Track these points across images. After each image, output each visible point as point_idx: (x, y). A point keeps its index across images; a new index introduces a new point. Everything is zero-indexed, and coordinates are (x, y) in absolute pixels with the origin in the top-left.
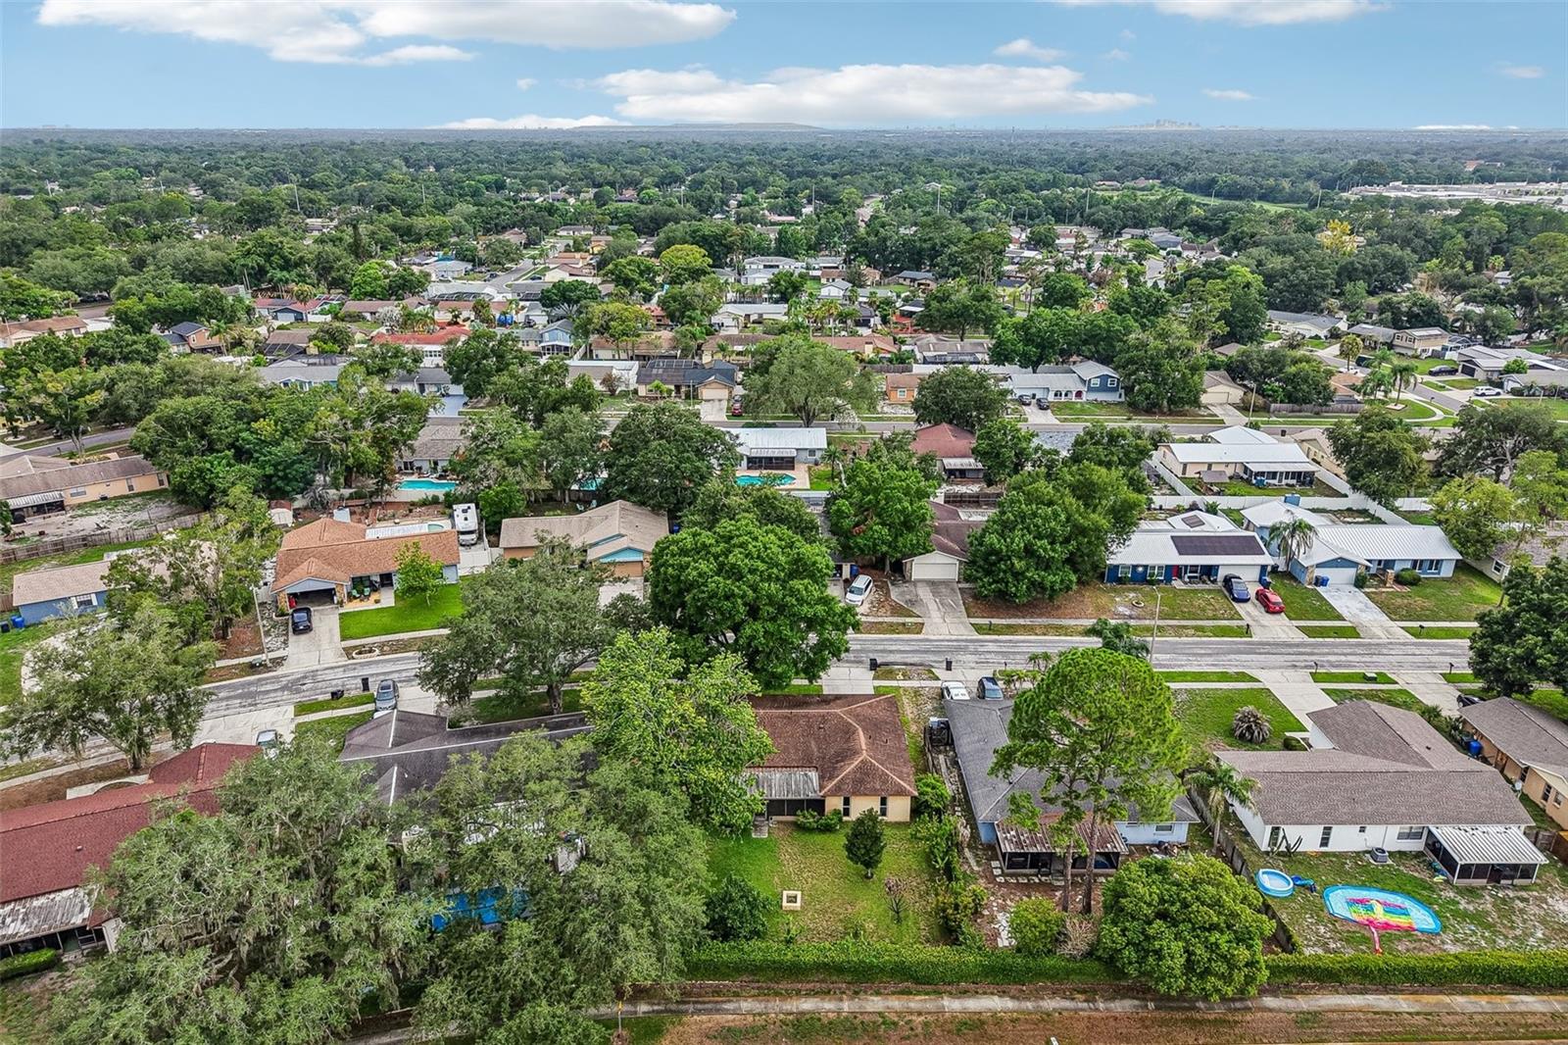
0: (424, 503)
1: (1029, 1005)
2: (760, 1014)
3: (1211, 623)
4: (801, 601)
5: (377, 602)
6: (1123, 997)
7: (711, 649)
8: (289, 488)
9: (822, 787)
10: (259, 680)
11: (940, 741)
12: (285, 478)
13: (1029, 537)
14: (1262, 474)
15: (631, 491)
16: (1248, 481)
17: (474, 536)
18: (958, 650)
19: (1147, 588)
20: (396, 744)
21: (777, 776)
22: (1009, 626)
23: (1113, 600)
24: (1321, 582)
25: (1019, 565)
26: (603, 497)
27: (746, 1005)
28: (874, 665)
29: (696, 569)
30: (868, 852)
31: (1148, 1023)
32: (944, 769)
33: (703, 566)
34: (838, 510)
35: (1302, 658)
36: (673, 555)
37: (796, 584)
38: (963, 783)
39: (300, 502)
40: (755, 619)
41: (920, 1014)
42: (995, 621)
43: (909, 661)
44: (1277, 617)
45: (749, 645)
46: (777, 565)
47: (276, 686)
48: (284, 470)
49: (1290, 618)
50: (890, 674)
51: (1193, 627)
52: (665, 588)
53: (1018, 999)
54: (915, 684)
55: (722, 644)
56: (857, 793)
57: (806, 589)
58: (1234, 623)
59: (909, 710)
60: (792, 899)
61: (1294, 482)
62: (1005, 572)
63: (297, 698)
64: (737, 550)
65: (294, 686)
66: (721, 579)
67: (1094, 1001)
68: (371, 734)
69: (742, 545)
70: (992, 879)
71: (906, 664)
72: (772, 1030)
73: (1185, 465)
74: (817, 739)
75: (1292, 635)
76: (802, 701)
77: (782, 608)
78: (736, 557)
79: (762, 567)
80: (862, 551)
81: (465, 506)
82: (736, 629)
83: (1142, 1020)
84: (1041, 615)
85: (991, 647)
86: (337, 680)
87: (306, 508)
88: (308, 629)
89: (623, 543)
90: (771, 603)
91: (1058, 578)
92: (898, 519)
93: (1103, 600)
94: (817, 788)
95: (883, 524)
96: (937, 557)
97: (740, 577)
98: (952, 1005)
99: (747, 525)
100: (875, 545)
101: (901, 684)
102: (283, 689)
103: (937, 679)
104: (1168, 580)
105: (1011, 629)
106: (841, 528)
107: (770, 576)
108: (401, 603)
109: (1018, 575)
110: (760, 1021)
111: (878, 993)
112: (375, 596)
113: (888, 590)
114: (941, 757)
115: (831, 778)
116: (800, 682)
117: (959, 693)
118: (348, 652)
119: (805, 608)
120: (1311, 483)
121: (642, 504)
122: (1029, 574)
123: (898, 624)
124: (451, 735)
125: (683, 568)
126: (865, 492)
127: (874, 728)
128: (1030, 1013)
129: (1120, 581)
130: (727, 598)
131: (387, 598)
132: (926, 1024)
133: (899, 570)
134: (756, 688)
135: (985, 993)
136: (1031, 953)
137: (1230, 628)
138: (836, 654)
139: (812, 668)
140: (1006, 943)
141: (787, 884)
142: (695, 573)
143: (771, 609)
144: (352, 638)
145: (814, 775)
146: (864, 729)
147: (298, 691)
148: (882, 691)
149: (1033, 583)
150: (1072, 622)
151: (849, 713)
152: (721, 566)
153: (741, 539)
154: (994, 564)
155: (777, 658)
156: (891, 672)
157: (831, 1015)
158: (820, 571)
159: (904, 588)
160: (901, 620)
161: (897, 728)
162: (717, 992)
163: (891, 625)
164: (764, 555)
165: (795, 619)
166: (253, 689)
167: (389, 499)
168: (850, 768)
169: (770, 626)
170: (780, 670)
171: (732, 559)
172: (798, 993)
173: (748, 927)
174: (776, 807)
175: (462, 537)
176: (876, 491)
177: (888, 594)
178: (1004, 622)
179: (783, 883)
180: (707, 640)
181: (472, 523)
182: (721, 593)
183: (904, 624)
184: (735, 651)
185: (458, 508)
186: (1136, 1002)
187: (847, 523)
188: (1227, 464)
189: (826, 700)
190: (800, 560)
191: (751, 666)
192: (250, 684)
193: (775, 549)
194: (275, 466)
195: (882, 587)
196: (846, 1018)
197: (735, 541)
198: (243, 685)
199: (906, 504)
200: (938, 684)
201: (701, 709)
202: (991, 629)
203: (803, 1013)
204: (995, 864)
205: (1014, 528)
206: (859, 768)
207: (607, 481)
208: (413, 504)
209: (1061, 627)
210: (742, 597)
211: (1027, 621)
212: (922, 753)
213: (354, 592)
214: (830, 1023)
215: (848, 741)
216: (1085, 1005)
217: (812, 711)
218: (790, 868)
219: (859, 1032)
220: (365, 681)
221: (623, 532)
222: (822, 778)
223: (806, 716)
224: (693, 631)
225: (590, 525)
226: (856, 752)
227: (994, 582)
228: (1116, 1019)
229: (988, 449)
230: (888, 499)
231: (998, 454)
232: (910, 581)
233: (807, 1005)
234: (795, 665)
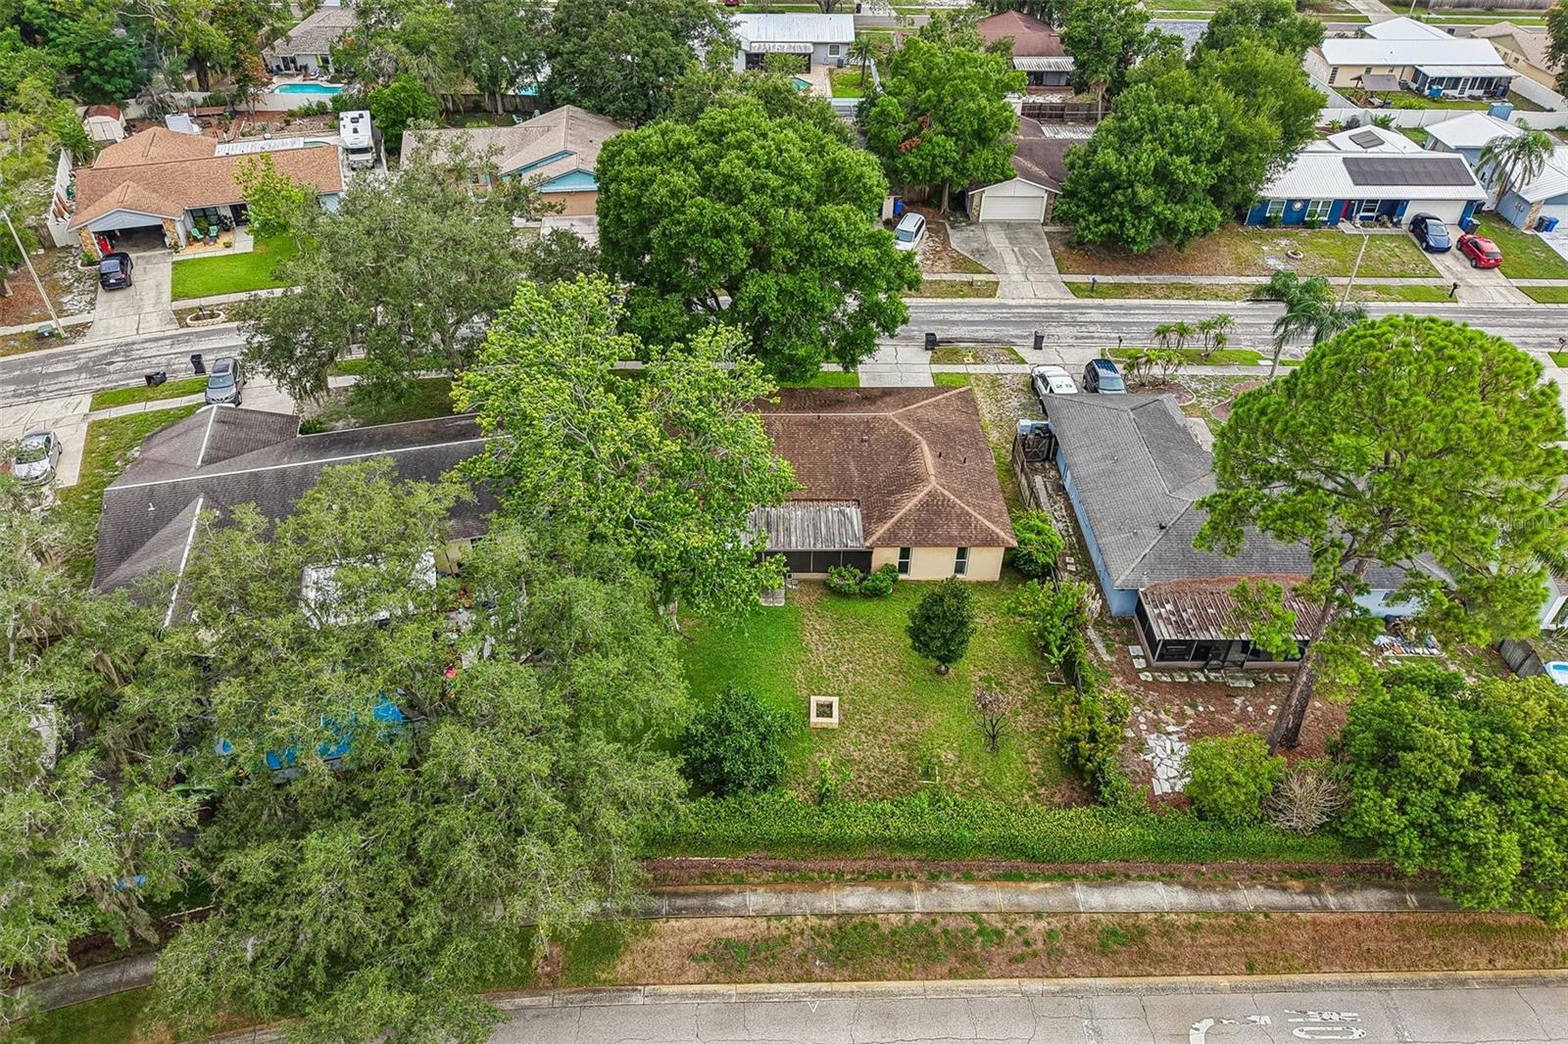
0: (307, 113)
1: (1215, 900)
2: (779, 917)
3: (1397, 282)
4: (838, 239)
5: (228, 246)
6: (1366, 885)
7: (695, 318)
8: (109, 87)
9: (867, 534)
10: (48, 357)
11: (1036, 455)
12: (100, 71)
13: (1161, 152)
14: (1439, 81)
15: (585, 92)
16: (1419, 92)
17: (368, 156)
18: (1049, 319)
19: (1305, 233)
20: (209, 461)
21: (797, 514)
22: (1118, 286)
23: (1258, 248)
24: (1545, 225)
25: (1144, 194)
26: (546, 101)
27: (756, 899)
28: (931, 342)
29: (666, 183)
30: (947, 642)
31: (1411, 931)
32: (1043, 498)
33: (677, 179)
34: (882, 113)
35: (1534, 331)
36: (630, 163)
37: (830, 210)
38: (1075, 520)
39: (134, 110)
40: (763, 271)
41: (1038, 916)
42: (1100, 279)
43: (979, 335)
44: (1489, 273)
45: (754, 311)
46: (798, 179)
47: (71, 366)
48: (98, 56)
49: (1508, 276)
50: (954, 356)
51: (1374, 288)
52: (619, 218)
53: (1195, 888)
54: (992, 369)
55: (712, 311)
56: (922, 543)
57: (847, 218)
58: (1431, 282)
59: (986, 410)
60: (825, 710)
61: (1480, 92)
62: (1121, 206)
63: (98, 383)
64: (733, 153)
65: (96, 366)
66: (706, 201)
67: (1319, 892)
68: (176, 443)
69: (742, 145)
70: (1132, 675)
71: (976, 341)
72: (799, 945)
73: (1335, 69)
74: (859, 458)
75: (1512, 299)
76: (833, 399)
77: (806, 252)
78: (731, 164)
79: (775, 181)
80: (914, 174)
81: (356, 114)
82: (732, 288)
83: (1401, 926)
84: (1160, 271)
85: (1095, 315)
86: (158, 357)
87: (143, 119)
88: (124, 284)
89: (571, 163)
90: (788, 243)
91: (1196, 216)
92: (970, 125)
93: (1246, 249)
94: (860, 533)
95: (948, 134)
96: (1018, 187)
97: (739, 198)
98: (1091, 899)
99: (748, 114)
100: (934, 165)
101: (971, 369)
102: (79, 370)
103: (1023, 362)
104: (1333, 222)
105: (1122, 290)
106: (884, 141)
107: (787, 197)
108: (261, 249)
109: (1139, 211)
110: (778, 928)
111: (968, 878)
112: (225, 238)
113: (947, 235)
114: (1038, 480)
115: (882, 519)
116: (833, 367)
117: (1063, 382)
118: (180, 316)
119: (845, 252)
120: (1504, 94)
121: (600, 111)
122: (1157, 209)
123: (963, 283)
124: (300, 445)
125: (645, 184)
126: (921, 87)
127: (946, 441)
128: (1217, 915)
129: (1267, 223)
130: (717, 234)
131: (243, 242)
132: (1050, 934)
133: (961, 206)
134: (769, 387)
135: (1141, 878)
136: (1224, 821)
137: (1427, 289)
138: (889, 328)
139: (852, 347)
140: (1167, 788)
141: (816, 684)
142: (663, 191)
143: (789, 254)
144: (187, 296)
145: (854, 513)
146: (931, 443)
147: (102, 374)
148: (945, 380)
149: (1159, 222)
150: (1205, 280)
151: (907, 417)
152: (708, 179)
153: (739, 136)
154: (1106, 194)
155: (799, 334)
156: (956, 352)
157: (894, 919)
158: (868, 190)
159: (969, 232)
160: (966, 277)
161: (975, 437)
162: (708, 876)
163: (952, 284)
164: (776, 161)
165: (829, 268)
166: (37, 369)
167: (260, 107)
168: (910, 504)
169: (788, 282)
170: (802, 352)
171: (724, 166)
172: (840, 878)
173: (758, 771)
174: (798, 561)
175: (353, 157)
176: (937, 83)
177: (946, 241)
178: (1110, 279)
179: (810, 681)
180: (688, 304)
181: (365, 138)
182: (707, 226)
183: (971, 284)
184: (732, 322)
185: (346, 116)
186: (1387, 895)
187: (894, 134)
188: (1393, 67)
189: (872, 397)
190: (837, 171)
191: (757, 348)
192: (34, 362)
193: (796, 154)
194: (81, 51)
195: (936, 231)
196: (919, 924)
197: (730, 139)
198: (23, 364)
199: (984, 102)
200: (1027, 369)
201: (672, 426)
202: (1093, 290)
203: (848, 915)
204: (1135, 650)
205: (1138, 140)
206: (925, 505)
207: (551, 80)
208: (292, 114)
209: (1191, 287)
210: (742, 232)
211: (1141, 279)
212: (1010, 472)
213: (195, 232)
214: (894, 933)
215: (905, 460)
216: (1305, 900)
217: (850, 415)
218: (821, 656)
219: (942, 947)
220: (197, 360)
221: (570, 148)
222: (866, 518)
223: (840, 422)
224: (667, 288)
225: (525, 140)
226: (919, 479)
227: (1104, 221)
228: (1358, 925)
229: (1085, 35)
230: (957, 94)
231: (1099, 43)
232: (976, 223)
233: (854, 899)
234: (825, 344)
